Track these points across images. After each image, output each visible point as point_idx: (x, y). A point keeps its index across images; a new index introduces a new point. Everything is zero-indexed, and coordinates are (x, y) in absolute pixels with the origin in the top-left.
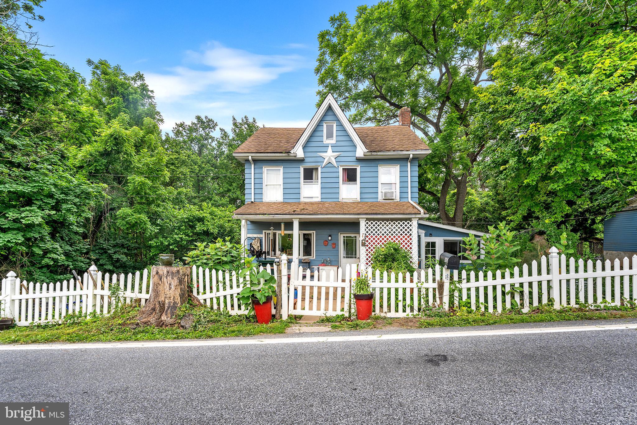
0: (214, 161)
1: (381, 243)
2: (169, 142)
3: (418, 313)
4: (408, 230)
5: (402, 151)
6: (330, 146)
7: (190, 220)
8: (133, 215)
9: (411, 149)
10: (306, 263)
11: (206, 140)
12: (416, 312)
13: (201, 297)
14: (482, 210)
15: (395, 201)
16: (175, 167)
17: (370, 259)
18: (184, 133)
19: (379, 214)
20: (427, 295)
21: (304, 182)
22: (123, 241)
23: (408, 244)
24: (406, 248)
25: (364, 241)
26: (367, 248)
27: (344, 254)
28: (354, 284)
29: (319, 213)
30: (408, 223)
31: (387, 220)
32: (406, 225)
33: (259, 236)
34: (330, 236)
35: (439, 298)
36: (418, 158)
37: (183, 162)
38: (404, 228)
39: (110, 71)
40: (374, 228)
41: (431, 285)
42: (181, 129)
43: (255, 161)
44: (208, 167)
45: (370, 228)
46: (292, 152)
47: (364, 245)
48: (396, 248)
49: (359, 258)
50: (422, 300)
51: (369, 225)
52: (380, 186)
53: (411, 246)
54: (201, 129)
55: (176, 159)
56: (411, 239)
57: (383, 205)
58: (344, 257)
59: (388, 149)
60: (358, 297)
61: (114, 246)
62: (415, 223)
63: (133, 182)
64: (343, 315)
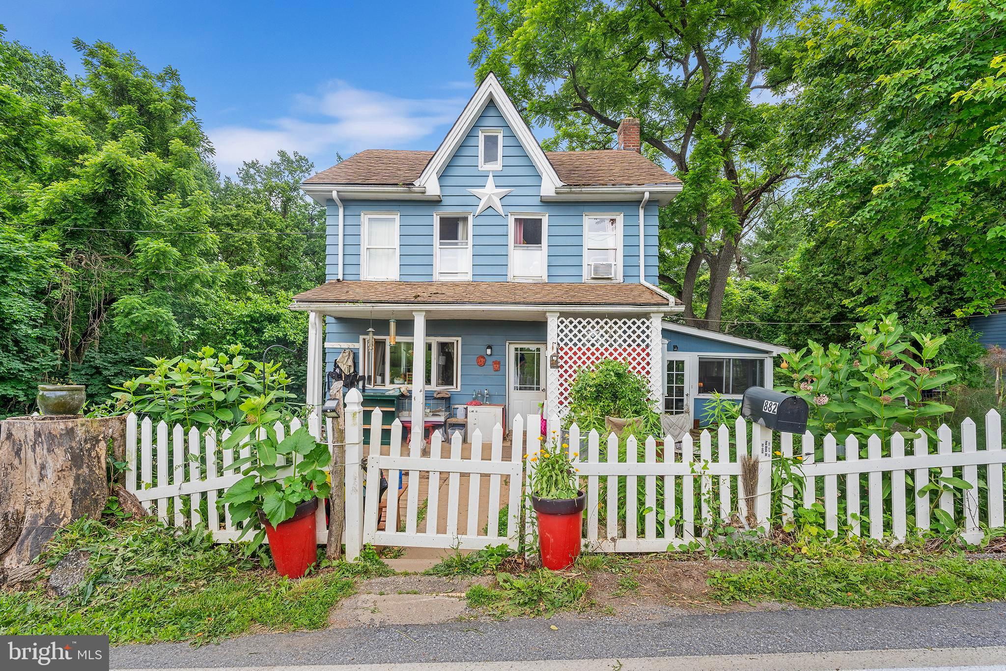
0: (308, 224)
1: (588, 363)
2: (231, 191)
3: (693, 540)
4: (643, 337)
5: (629, 185)
6: (491, 175)
7: (253, 320)
8: (144, 308)
9: (647, 182)
10: (442, 398)
11: (295, 190)
12: (689, 538)
13: (145, 496)
14: (744, 310)
15: (614, 281)
16: (232, 229)
17: (566, 394)
18: (259, 179)
19: (586, 304)
20: (716, 495)
21: (441, 244)
22: (134, 353)
23: (643, 364)
24: (639, 372)
25: (555, 358)
26: (562, 371)
27: (515, 383)
28: (534, 471)
29: (466, 300)
30: (643, 323)
31: (602, 316)
32: (639, 328)
33: (351, 345)
34: (489, 347)
35: (747, 500)
36: (658, 201)
37: (247, 223)
38: (634, 332)
39: (115, 61)
40: (575, 331)
41: (726, 468)
42: (252, 171)
43: (347, 202)
44: (296, 233)
45: (566, 331)
46: (417, 183)
47: (554, 365)
48: (621, 372)
49: (544, 390)
50: (705, 507)
51: (566, 326)
52: (585, 252)
53: (648, 368)
54: (287, 173)
55: (235, 216)
56: (648, 355)
57: (593, 288)
58: (516, 388)
59: (602, 182)
60: (543, 507)
61: (115, 363)
62: (656, 324)
63: (144, 249)
64: (503, 547)
